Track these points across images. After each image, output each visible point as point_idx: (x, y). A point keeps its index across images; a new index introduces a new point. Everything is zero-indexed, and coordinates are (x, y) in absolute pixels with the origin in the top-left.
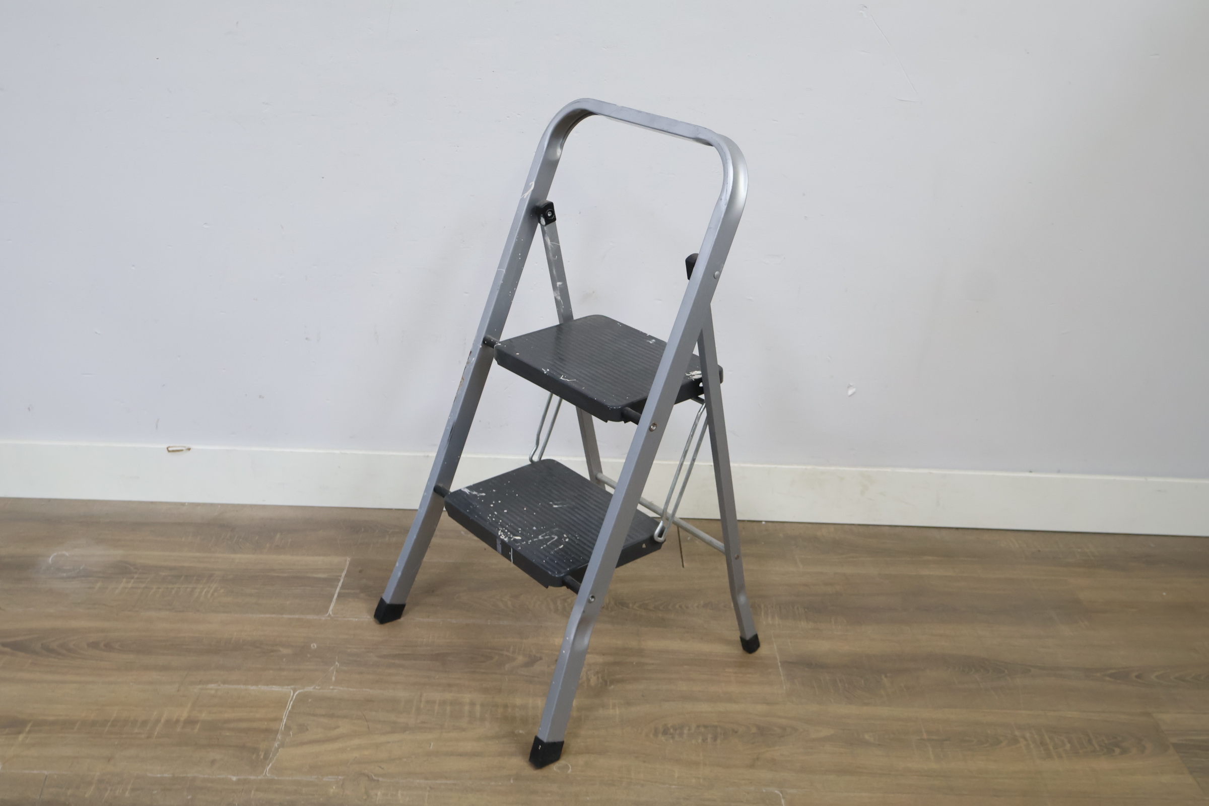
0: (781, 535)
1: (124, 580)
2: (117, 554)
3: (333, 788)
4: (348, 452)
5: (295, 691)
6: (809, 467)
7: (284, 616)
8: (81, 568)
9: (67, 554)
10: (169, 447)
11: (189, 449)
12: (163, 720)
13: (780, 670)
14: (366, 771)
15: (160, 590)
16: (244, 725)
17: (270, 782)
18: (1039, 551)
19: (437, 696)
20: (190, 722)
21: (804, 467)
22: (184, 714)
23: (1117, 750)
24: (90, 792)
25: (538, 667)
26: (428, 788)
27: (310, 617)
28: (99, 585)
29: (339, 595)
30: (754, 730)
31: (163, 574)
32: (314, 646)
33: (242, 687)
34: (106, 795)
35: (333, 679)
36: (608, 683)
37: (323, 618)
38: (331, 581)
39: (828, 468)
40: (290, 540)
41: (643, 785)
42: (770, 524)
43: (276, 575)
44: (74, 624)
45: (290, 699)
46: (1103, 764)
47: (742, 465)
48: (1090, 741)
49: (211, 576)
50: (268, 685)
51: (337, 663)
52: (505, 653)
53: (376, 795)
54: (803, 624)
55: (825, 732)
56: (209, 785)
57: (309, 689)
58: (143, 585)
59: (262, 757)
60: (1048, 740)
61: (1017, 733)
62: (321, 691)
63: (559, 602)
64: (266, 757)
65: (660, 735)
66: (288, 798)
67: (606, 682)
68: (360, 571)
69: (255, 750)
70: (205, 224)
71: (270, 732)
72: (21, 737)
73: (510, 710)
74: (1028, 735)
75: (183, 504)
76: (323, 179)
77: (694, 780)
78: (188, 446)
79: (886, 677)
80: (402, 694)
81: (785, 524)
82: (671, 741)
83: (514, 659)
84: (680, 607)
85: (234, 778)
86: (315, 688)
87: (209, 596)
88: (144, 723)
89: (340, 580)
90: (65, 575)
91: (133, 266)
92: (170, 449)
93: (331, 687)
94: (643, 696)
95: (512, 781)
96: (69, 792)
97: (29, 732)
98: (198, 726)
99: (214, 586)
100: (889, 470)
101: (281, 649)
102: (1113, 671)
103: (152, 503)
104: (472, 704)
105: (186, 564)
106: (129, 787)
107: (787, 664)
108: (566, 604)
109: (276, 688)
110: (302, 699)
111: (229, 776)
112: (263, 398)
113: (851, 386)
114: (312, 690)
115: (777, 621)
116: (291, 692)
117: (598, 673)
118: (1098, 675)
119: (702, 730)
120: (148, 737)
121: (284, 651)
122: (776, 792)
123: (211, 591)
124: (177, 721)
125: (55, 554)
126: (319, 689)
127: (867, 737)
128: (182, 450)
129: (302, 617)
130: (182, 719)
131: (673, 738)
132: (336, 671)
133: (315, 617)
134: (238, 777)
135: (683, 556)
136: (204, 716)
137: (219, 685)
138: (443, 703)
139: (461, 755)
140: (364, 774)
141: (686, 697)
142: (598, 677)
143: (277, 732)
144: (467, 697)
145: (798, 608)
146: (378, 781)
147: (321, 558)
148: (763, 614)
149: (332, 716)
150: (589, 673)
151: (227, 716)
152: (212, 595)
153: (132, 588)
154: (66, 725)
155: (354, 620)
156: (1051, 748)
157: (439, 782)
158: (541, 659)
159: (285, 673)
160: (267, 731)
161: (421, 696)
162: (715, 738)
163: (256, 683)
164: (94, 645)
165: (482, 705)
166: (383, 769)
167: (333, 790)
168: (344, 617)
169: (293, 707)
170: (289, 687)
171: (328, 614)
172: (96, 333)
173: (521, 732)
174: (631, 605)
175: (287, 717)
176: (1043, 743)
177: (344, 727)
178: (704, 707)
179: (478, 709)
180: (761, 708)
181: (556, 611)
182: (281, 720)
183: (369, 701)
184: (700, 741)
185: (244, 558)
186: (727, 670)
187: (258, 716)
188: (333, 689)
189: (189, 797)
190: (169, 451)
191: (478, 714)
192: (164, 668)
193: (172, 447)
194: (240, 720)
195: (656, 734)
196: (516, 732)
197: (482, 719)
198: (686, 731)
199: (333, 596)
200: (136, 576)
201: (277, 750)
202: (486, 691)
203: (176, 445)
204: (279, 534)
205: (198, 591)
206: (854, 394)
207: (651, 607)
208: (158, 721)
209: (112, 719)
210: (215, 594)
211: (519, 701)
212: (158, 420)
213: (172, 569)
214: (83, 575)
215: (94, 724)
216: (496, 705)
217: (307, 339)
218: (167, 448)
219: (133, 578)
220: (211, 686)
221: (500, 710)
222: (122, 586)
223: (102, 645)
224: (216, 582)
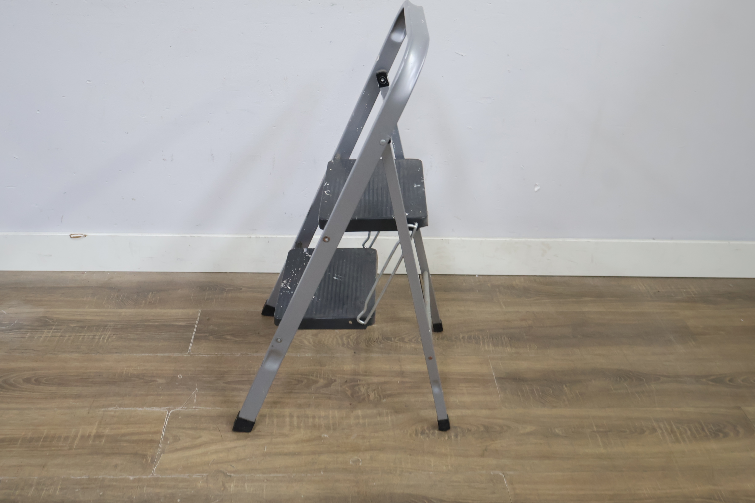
0: (489, 285)
1: (46, 331)
2: (40, 311)
3: (200, 482)
4: (196, 235)
5: (169, 410)
6: (508, 239)
7: (159, 355)
8: (15, 322)
9: (5, 312)
10: (71, 235)
11: (85, 236)
12: (79, 436)
13: (496, 382)
14: (222, 469)
15: (72, 338)
16: (135, 438)
17: (157, 479)
18: (659, 291)
19: (267, 411)
20: (98, 436)
21: (504, 239)
22: (93, 430)
23: (721, 435)
24: (31, 492)
25: (334, 387)
26: (265, 481)
27: (176, 355)
28: (28, 335)
29: (195, 338)
30: (482, 429)
31: (73, 325)
32: (180, 376)
33: (132, 409)
34: (43, 494)
35: (195, 400)
36: (382, 397)
37: (185, 355)
38: (190, 327)
39: (521, 240)
40: (158, 298)
41: (410, 473)
42: (481, 277)
43: (151, 324)
44: (13, 365)
45: (166, 417)
46: (713, 445)
47: (463, 239)
48: (703, 429)
49: (106, 326)
50: (150, 407)
51: (197, 389)
52: (311, 377)
53: (230, 487)
54: (509, 349)
55: (529, 428)
56: (114, 484)
57: (179, 409)
58: (59, 334)
59: (150, 461)
60: (676, 430)
61: (655, 424)
62: (187, 410)
63: (344, 339)
64: (153, 461)
65: (420, 435)
66: (170, 491)
67: (380, 397)
68: (208, 320)
69: (144, 456)
70: (88, 80)
71: (153, 443)
73: (317, 420)
74: (662, 426)
75: (83, 273)
76: (171, 48)
77: (445, 468)
78: (85, 233)
79: (566, 386)
81: (492, 277)
82: (427, 439)
83: (317, 382)
85: (131, 478)
86: (182, 408)
87: (105, 340)
88: (66, 438)
89: (195, 326)
90: (4, 328)
92: (72, 236)
93: (194, 407)
94: (406, 406)
95: (322, 473)
96: (17, 492)
98: (104, 439)
99: (109, 333)
100: (560, 240)
101: (158, 380)
102: (713, 377)
103: (62, 272)
104: (291, 416)
105: (88, 318)
106: (59, 487)
107: (500, 379)
108: (349, 340)
109: (156, 409)
110: (175, 416)
111: (128, 477)
112: (135, 200)
113: (537, 185)
114: (181, 410)
115: (491, 348)
116: (166, 411)
117: (374, 390)
118: (704, 380)
120: (69, 449)
121: (160, 381)
122: (501, 474)
123: (107, 337)
124: (89, 436)
126: (186, 409)
127: (557, 431)
128: (80, 237)
129: (170, 355)
130: (93, 434)
131: (428, 437)
132: (196, 395)
133: (180, 355)
134: (134, 477)
136: (107, 431)
137: (116, 408)
138: (271, 416)
139: (286, 454)
140: (221, 472)
142: (375, 394)
143: (158, 442)
144: (287, 411)
145: (504, 338)
146: (231, 476)
147: (181, 310)
148: (481, 342)
149: (195, 429)
150: (368, 390)
151: (123, 431)
152: (108, 340)
153: (52, 336)
154: (12, 441)
155: (206, 356)
156: (678, 434)
157: (272, 475)
158: (335, 381)
159: (162, 397)
160: (152, 441)
162: (456, 436)
163: (143, 406)
164: (27, 381)
165: (298, 417)
166: (233, 467)
167: (200, 484)
168: (200, 354)
169: (169, 422)
170: (165, 408)
171: (188, 352)
172: (15, 158)
173: (326, 436)
174: (393, 339)
175: (165, 430)
176: (672, 431)
177: (205, 437)
179: (295, 419)
180: (485, 412)
181: (343, 345)
182: (161, 433)
183: (220, 416)
184: (446, 438)
185: (128, 312)
186: (460, 385)
187: (145, 430)
188: (195, 408)
189: (101, 493)
190: (71, 238)
191: (295, 423)
192: (78, 396)
193: (74, 234)
194: (132, 434)
195: (417, 434)
196: (322, 436)
197: (299, 427)
199: (191, 338)
200: (54, 327)
201: (160, 455)
202: (300, 406)
203: (76, 233)
204: (150, 293)
205: (97, 337)
206: (539, 190)
207: (406, 340)
208: (75, 437)
209: (44, 436)
210: (110, 339)
211: (322, 413)
212: (62, 216)
213: (78, 321)
214: (18, 327)
215: (31, 440)
216: (307, 417)
217: (164, 159)
218: (70, 235)
219: (51, 329)
220: (111, 409)
221: (311, 420)
222: (44, 335)
223: (33, 379)
224: (110, 330)
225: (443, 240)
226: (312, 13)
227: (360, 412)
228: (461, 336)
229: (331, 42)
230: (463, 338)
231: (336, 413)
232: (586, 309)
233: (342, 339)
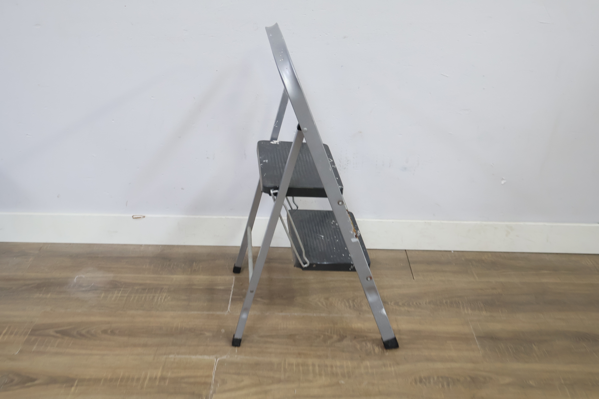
0: (463, 259)
1: (116, 292)
2: (110, 276)
4: (230, 217)
5: (216, 359)
6: (479, 222)
7: (205, 313)
8: (92, 285)
9: (83, 276)
11: (144, 217)
12: (148, 378)
13: (476, 341)
15: (136, 298)
16: (192, 380)
19: (293, 360)
20: (163, 378)
21: (476, 222)
22: (159, 373)
25: (345, 342)
27: (219, 313)
28: (103, 295)
29: (232, 300)
30: (469, 379)
31: (136, 288)
32: (223, 331)
33: (187, 356)
35: (236, 351)
36: (385, 351)
37: (226, 313)
38: (227, 291)
39: (489, 223)
40: (201, 266)
42: (456, 253)
43: (197, 287)
44: (93, 319)
45: (215, 364)
47: (443, 222)
49: (162, 289)
50: (201, 355)
52: (327, 333)
54: (484, 313)
55: (508, 380)
57: (224, 357)
58: (126, 295)
62: (230, 359)
63: (351, 302)
65: (418, 383)
68: (241, 285)
69: (200, 395)
70: (152, 97)
71: (206, 385)
72: (73, 389)
73: (334, 369)
75: (141, 245)
76: (217, 71)
78: (144, 215)
79: (535, 345)
80: (275, 360)
81: (464, 253)
82: (425, 387)
83: (331, 337)
84: (416, 303)
87: (163, 301)
88: (138, 379)
89: (231, 290)
90: (84, 289)
91: (113, 120)
93: (236, 356)
97: (77, 385)
98: (167, 381)
99: (165, 295)
100: (522, 223)
101: (206, 333)
103: (125, 245)
104: (314, 365)
105: (148, 282)
107: (479, 338)
108: (355, 303)
109: (206, 357)
110: (221, 363)
112: (184, 189)
113: (503, 179)
114: (226, 358)
115: (470, 312)
116: (214, 359)
117: (378, 345)
119: (441, 379)
120: (141, 388)
121: (208, 334)
123: (163, 298)
124: (156, 378)
125: (77, 276)
126: (230, 357)
127: (531, 382)
128: (140, 218)
129: (214, 313)
130: (158, 377)
131: (425, 385)
133: (221, 313)
135: (413, 273)
136: (169, 375)
137: (175, 356)
138: (298, 365)
139: (312, 397)
141: (429, 359)
143: (210, 384)
144: (310, 361)
145: (480, 304)
147: (219, 277)
148: (461, 307)
149: (239, 374)
150: (374, 345)
151: (182, 374)
153: (121, 296)
154: (97, 381)
158: (346, 337)
159: (210, 348)
160: (205, 384)
161: (285, 361)
162: (448, 385)
163: (196, 354)
164: (105, 332)
165: (319, 366)
168: (237, 313)
169: (217, 368)
170: (213, 356)
171: (228, 311)
173: (342, 382)
174: (389, 303)
175: (215, 374)
177: (247, 381)
178: (439, 365)
179: (317, 368)
180: (470, 365)
182: (212, 377)
183: (257, 364)
184: (440, 386)
185: (178, 278)
186: (448, 342)
187: (198, 374)
190: (133, 218)
191: (317, 371)
192: (145, 345)
193: (135, 216)
194: (190, 377)
195: (416, 382)
196: (340, 382)
197: (320, 375)
198: (432, 380)
199: (229, 300)
200: (122, 289)
201: (212, 395)
202: (319, 357)
203: (137, 215)
204: (194, 263)
205: (156, 298)
206: (505, 183)
207: (400, 304)
208: (145, 378)
209: (120, 377)
210: (166, 300)
211: (338, 363)
212: (127, 202)
213: (141, 285)
214: (94, 289)
215: (111, 380)
216: (326, 366)
217: (207, 158)
218: (133, 216)
219: (120, 290)
220: (172, 356)
221: (329, 369)
222: (115, 295)
223: (109, 331)
224: (165, 293)
225: (426, 222)
226: (328, 44)
227: (368, 363)
228: (444, 301)
229: (342, 66)
230: (446, 303)
231: (349, 363)
232: (544, 280)
233: (348, 302)
